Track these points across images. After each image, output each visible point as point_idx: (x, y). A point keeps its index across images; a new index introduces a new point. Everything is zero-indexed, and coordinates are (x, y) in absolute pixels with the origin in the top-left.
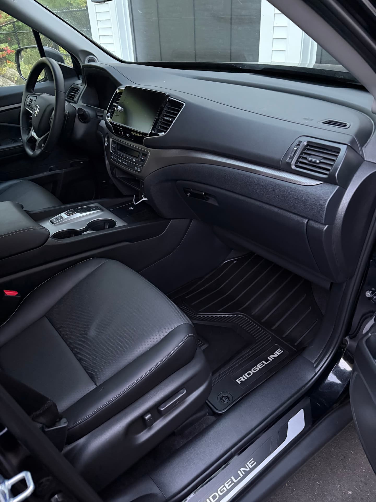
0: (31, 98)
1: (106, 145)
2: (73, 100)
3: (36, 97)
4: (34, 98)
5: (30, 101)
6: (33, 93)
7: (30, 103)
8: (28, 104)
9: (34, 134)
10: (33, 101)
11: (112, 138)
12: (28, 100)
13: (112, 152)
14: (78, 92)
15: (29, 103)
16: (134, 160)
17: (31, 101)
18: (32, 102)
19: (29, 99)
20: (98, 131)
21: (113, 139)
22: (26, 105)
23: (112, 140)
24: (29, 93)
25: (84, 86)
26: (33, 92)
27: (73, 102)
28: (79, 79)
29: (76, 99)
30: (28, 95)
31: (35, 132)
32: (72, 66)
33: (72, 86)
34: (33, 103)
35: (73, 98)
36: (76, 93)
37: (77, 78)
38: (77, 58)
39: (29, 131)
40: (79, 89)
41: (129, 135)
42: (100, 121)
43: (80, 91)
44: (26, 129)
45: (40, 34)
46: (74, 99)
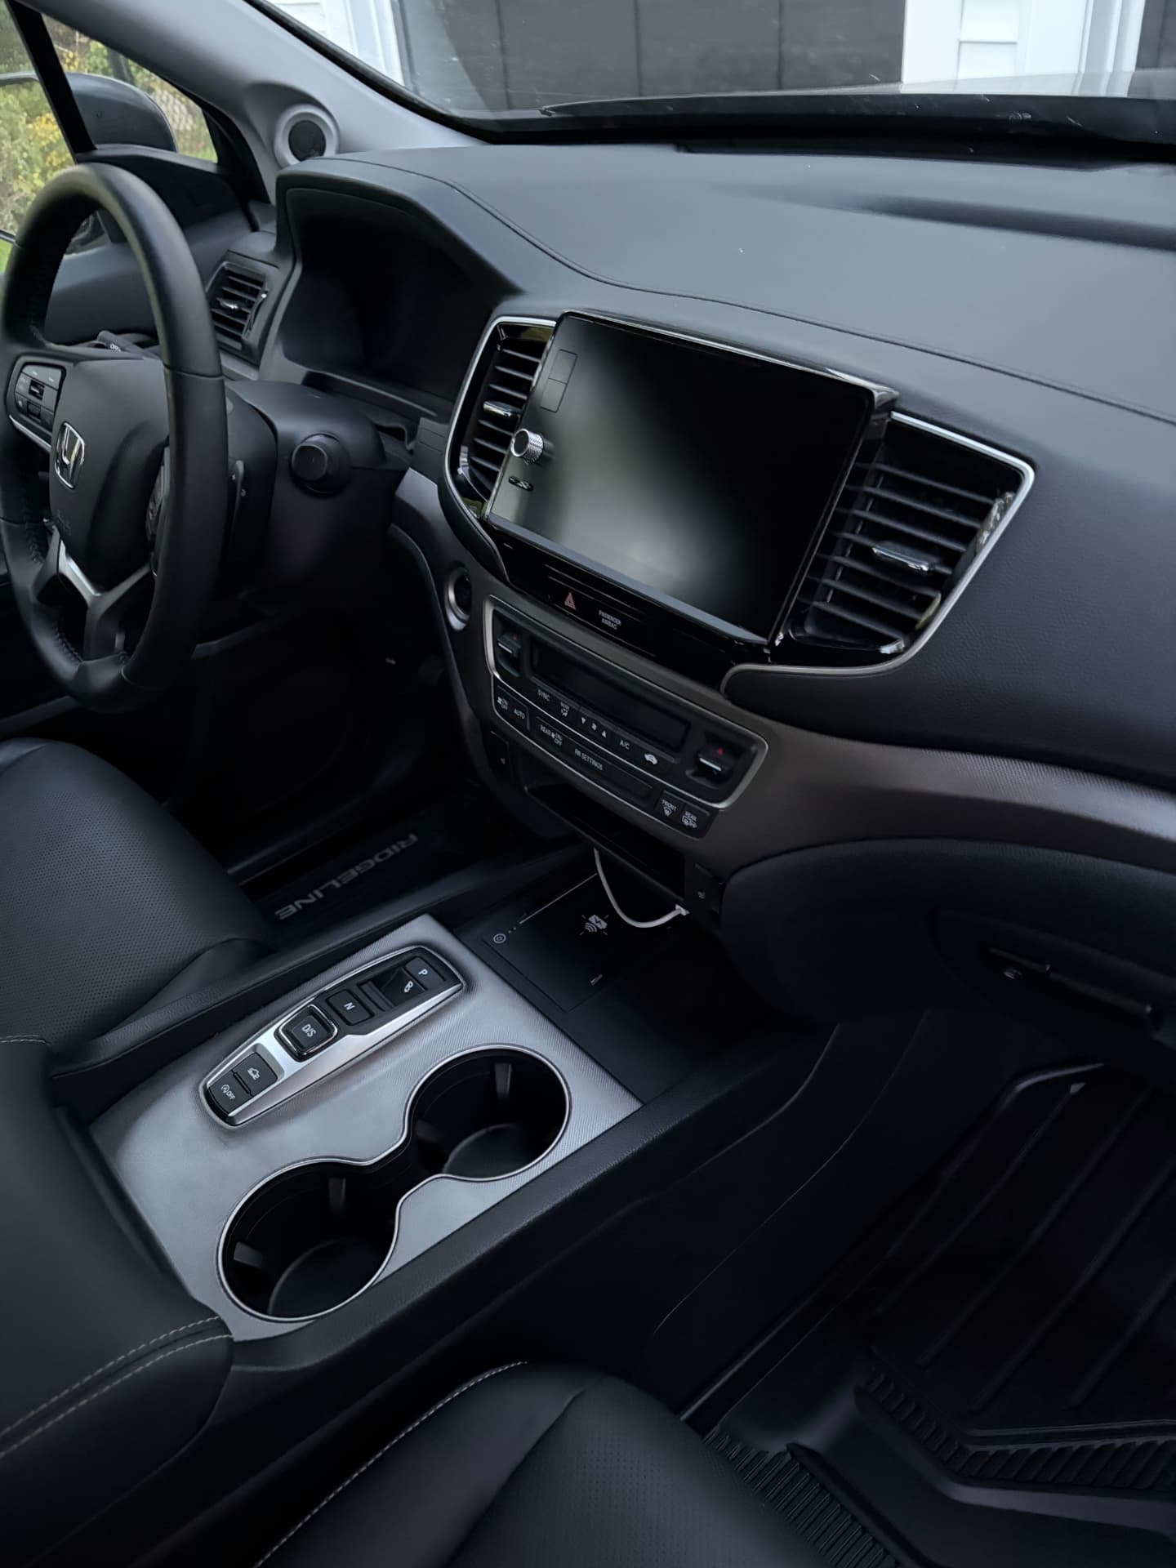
0: (33, 372)
1: (456, 623)
2: (238, 339)
3: (58, 373)
4: (51, 377)
5: (31, 392)
6: (40, 345)
7: (33, 398)
8: (20, 403)
9: (70, 569)
10: (46, 389)
11: (495, 603)
12: (23, 385)
13: (498, 676)
14: (260, 301)
15: (29, 403)
16: (651, 758)
17: (33, 389)
18: (42, 392)
19: (22, 379)
20: (393, 526)
21: (498, 609)
22: (15, 409)
23: (495, 612)
24: (19, 349)
25: (290, 269)
26: (42, 339)
27: (238, 346)
28: (254, 228)
29: (252, 337)
30: (18, 357)
31: (71, 553)
32: (214, 158)
33: (224, 264)
34: (49, 398)
35: (240, 328)
36: (250, 305)
37: (240, 221)
38: (234, 120)
39: (43, 549)
40: (261, 284)
41: (619, 622)
42: (404, 473)
43: (266, 292)
44: (26, 526)
45: (46, 19)
46: (243, 337)
